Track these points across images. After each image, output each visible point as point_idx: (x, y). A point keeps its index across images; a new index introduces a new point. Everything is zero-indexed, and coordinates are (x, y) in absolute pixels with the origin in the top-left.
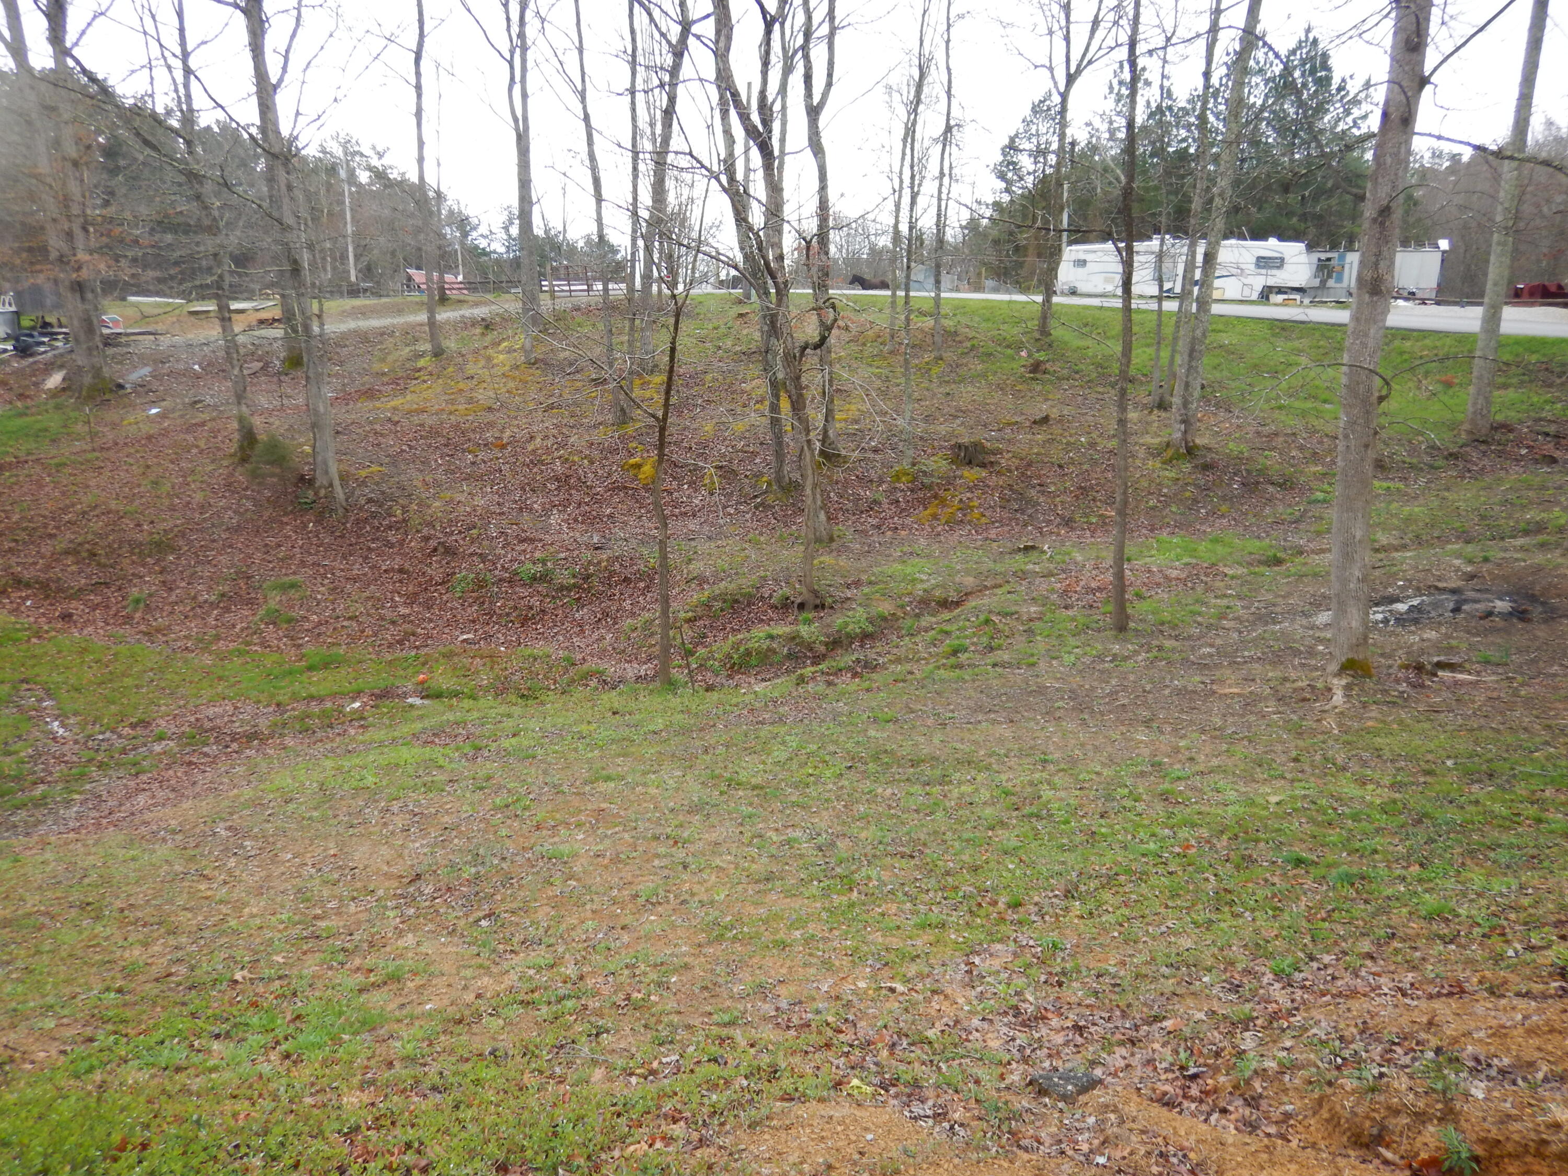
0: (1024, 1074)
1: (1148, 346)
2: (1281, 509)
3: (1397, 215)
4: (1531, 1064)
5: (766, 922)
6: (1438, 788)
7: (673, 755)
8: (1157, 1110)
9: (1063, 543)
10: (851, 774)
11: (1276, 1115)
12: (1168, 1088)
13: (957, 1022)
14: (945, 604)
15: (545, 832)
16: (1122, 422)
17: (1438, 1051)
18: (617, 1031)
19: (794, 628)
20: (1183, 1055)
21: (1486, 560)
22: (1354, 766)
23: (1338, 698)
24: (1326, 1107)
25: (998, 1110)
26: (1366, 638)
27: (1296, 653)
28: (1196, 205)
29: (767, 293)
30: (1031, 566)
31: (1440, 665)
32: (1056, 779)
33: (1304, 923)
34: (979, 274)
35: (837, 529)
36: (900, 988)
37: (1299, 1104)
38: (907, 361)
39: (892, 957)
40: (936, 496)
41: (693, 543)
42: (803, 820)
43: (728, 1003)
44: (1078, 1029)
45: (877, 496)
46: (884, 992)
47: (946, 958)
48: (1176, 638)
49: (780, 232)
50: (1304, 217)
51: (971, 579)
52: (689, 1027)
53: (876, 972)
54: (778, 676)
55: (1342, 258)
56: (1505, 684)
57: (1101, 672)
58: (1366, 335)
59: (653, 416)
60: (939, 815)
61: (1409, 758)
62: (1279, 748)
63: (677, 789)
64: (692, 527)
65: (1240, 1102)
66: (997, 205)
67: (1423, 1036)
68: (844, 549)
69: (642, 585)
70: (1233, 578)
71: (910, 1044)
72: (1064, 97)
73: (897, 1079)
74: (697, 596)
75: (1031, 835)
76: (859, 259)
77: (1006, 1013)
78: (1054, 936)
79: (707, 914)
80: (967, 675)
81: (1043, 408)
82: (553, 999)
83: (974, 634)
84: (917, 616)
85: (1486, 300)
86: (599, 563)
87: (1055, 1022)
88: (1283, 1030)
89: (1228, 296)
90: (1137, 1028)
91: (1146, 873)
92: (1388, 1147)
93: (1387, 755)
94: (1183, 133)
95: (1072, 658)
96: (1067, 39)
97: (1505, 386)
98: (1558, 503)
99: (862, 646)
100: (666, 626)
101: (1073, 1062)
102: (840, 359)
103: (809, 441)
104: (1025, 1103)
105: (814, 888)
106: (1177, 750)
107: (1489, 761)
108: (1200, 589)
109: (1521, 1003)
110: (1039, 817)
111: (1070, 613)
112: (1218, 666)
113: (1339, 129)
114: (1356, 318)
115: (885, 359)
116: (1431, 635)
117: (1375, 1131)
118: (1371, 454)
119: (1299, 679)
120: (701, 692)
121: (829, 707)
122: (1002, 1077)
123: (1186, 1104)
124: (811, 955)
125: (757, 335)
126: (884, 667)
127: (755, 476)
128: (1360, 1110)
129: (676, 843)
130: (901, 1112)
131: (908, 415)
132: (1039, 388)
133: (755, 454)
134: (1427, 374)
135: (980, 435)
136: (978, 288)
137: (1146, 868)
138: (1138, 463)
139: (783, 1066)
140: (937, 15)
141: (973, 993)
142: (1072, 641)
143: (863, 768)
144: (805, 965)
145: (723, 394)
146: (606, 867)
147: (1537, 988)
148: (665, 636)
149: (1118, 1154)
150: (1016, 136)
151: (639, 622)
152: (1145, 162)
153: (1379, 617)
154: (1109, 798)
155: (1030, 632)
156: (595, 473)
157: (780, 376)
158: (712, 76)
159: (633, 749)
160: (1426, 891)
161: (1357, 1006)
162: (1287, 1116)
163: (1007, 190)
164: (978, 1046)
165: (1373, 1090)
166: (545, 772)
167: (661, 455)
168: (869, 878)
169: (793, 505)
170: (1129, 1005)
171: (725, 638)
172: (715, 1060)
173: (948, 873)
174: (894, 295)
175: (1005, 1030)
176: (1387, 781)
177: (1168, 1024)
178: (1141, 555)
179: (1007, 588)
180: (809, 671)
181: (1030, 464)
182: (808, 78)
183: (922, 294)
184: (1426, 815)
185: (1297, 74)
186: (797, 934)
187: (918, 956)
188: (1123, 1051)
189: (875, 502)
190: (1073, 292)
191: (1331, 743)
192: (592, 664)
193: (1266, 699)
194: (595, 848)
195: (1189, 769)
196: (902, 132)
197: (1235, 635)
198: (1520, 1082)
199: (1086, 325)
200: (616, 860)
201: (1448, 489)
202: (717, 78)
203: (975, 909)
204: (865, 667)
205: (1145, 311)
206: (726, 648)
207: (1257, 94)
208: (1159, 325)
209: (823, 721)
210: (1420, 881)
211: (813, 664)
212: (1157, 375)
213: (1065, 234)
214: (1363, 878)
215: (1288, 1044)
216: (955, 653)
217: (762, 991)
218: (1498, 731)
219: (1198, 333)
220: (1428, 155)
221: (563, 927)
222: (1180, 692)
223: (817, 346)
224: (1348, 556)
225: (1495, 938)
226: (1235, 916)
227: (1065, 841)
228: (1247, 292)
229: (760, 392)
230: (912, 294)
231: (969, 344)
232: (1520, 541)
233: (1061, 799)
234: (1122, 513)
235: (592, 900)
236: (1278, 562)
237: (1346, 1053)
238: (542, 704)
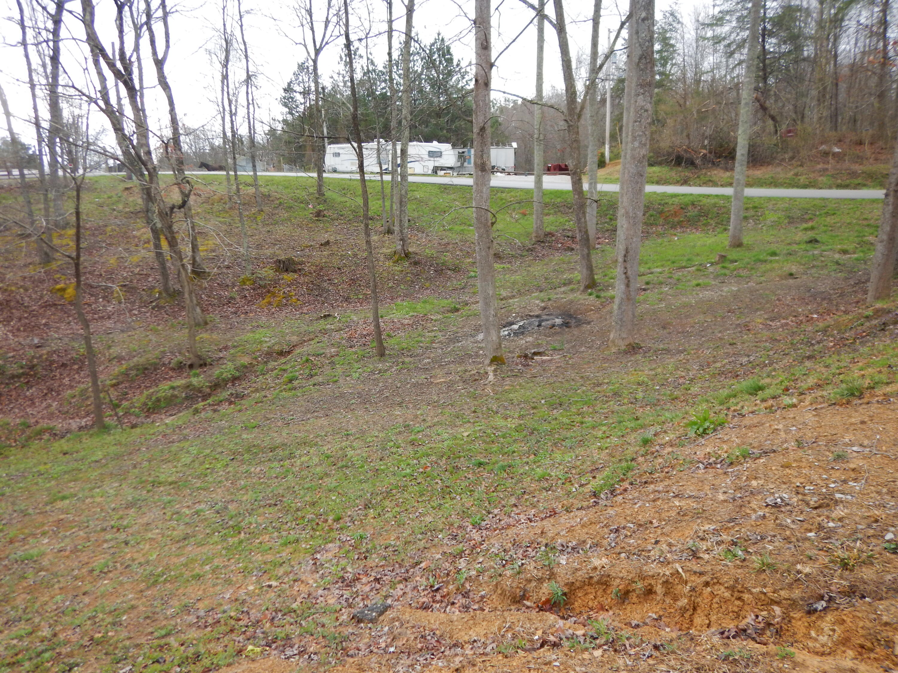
0: (349, 614)
1: (378, 199)
2: (455, 282)
3: (489, 131)
4: (584, 542)
5: (186, 565)
6: (539, 415)
7: (111, 474)
8: (421, 613)
9: (345, 311)
10: (235, 464)
11: (477, 599)
12: (425, 599)
13: (309, 595)
14: (282, 354)
15: (17, 544)
16: (368, 242)
17: (546, 545)
18: (85, 663)
19: (188, 380)
20: (431, 580)
21: (549, 299)
22: (501, 410)
23: (491, 377)
24: (499, 588)
25: (335, 638)
26: (500, 344)
27: (470, 356)
28: (393, 124)
29: (142, 175)
30: (329, 326)
31: (535, 354)
32: (354, 444)
33: (485, 495)
34: (280, 161)
35: (208, 317)
36: (274, 583)
37: (487, 589)
38: (240, 213)
39: (268, 566)
40: (269, 292)
41: (111, 336)
42: (205, 497)
43: (164, 623)
44: (377, 580)
45: (232, 295)
46: (265, 588)
47: (301, 559)
48: (411, 356)
49: (146, 137)
50: (449, 130)
51: (295, 337)
52: (137, 646)
53: (259, 578)
54: (180, 412)
55: (469, 151)
56: (563, 359)
57: (374, 380)
58: (482, 192)
59: (69, 257)
60: (290, 477)
61: (525, 402)
62: (466, 407)
63: (116, 495)
64: (109, 325)
65: (460, 597)
66: (285, 121)
67: (540, 539)
68: (214, 329)
69: (76, 367)
70: (436, 321)
71: (283, 615)
72: (315, 61)
73: (276, 638)
74: (117, 369)
75: (343, 478)
76: (204, 153)
77: (337, 582)
78: (360, 531)
79: (145, 570)
80: (299, 393)
81: (326, 237)
82: (33, 655)
83: (301, 369)
84: (266, 363)
85: (535, 173)
86: (41, 356)
87: (364, 580)
88: (478, 553)
89: (417, 172)
90: (407, 571)
91: (406, 486)
92: (528, 600)
93: (515, 402)
94: (383, 85)
95: (357, 375)
96: (312, 29)
97: (548, 214)
98: (576, 269)
99: (233, 385)
100: (97, 391)
101: (376, 600)
102: (198, 213)
103: (183, 265)
104: (350, 630)
105: (216, 537)
106: (416, 417)
107: (559, 398)
108: (420, 328)
109: (579, 513)
110: (347, 467)
111: (354, 350)
112: (433, 368)
113: (459, 86)
114: (476, 183)
115: (227, 212)
116: (530, 339)
117: (522, 593)
118: (492, 252)
119: (473, 370)
120: (128, 430)
121: (216, 425)
122: (337, 619)
123: (434, 605)
124: (217, 578)
125: (140, 201)
126: (248, 395)
127: (150, 289)
128: (514, 585)
129: (119, 530)
130: (279, 657)
131: (245, 245)
132: (322, 225)
133: (147, 275)
134: (514, 210)
135: (291, 254)
136: (280, 169)
137: (406, 483)
138: (381, 263)
139: (203, 652)
140: (232, 9)
141: (318, 575)
142: (356, 365)
143: (241, 458)
144: (214, 585)
145: (120, 239)
146: (68, 557)
147: (585, 504)
148: (97, 397)
149: (400, 644)
150: (291, 82)
151: (76, 391)
152: (365, 99)
153: (506, 333)
154: (384, 449)
155: (332, 363)
156: (30, 297)
157: (159, 225)
158: (84, 38)
159: (81, 475)
160: (538, 467)
161: (511, 532)
162: (482, 597)
163: (291, 113)
164: (323, 605)
165: (519, 573)
166: (13, 504)
167: (78, 282)
168: (251, 523)
169: (178, 305)
170: (403, 560)
171: (141, 393)
172: (158, 661)
173: (298, 510)
174: (228, 173)
175: (337, 591)
176: (516, 415)
177: (423, 565)
178: (388, 314)
179: (317, 340)
180: (200, 405)
181: (321, 269)
182: (153, 42)
183: (246, 173)
184: (535, 429)
185: (436, 56)
186: (207, 568)
187: (284, 562)
188: (401, 586)
189: (232, 298)
190: (335, 171)
191: (490, 400)
192: (44, 424)
193: (457, 382)
194: (58, 546)
195: (424, 426)
196: (220, 78)
197: (440, 351)
198: (581, 551)
199: (344, 189)
200: (75, 550)
201: (530, 266)
202: (87, 39)
203: (315, 527)
204: (237, 397)
205: (375, 181)
206: (143, 399)
207: (418, 66)
208: (383, 188)
209: (213, 434)
210: (535, 462)
211: (203, 400)
212: (384, 215)
213: (326, 139)
214: (510, 467)
215: (481, 560)
216: (291, 381)
217: (186, 609)
218: (562, 383)
219: (403, 192)
220: (503, 100)
221: (37, 605)
222: (414, 385)
223: (180, 207)
224: (487, 304)
225: (568, 484)
226: (452, 499)
227: (362, 477)
228: (426, 170)
229: (145, 236)
230: (238, 173)
231: (278, 202)
232: (563, 289)
233: (358, 455)
234: (374, 292)
235: (59, 582)
236: (457, 310)
237: (507, 558)
238: (7, 457)
